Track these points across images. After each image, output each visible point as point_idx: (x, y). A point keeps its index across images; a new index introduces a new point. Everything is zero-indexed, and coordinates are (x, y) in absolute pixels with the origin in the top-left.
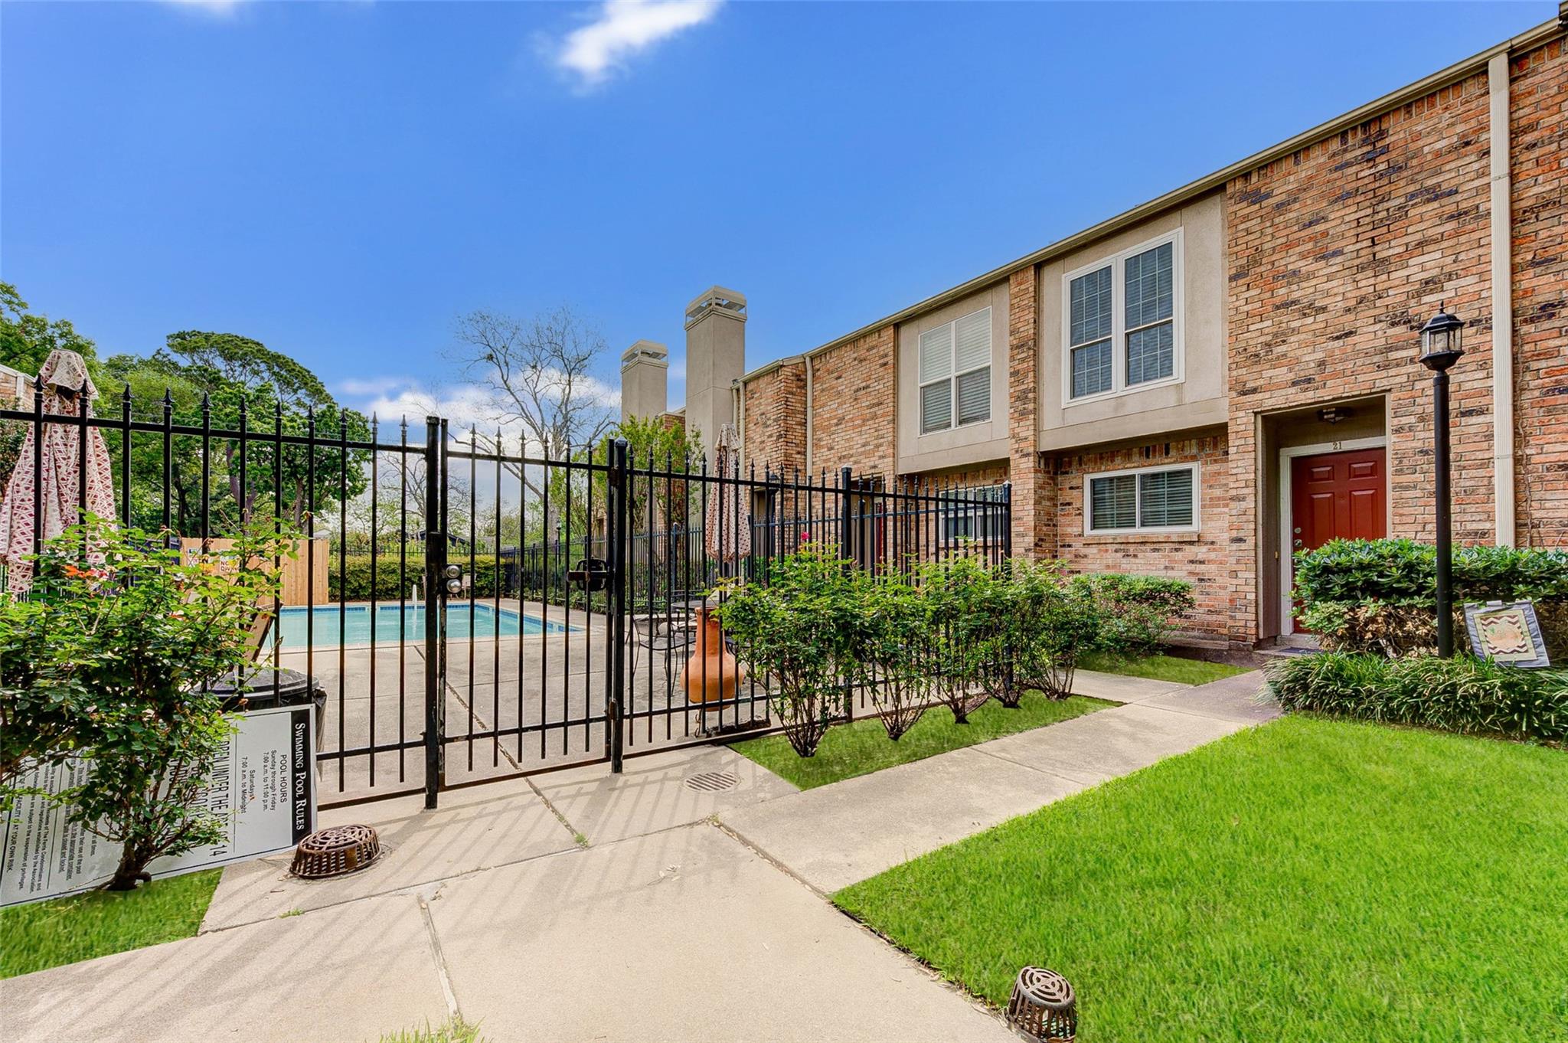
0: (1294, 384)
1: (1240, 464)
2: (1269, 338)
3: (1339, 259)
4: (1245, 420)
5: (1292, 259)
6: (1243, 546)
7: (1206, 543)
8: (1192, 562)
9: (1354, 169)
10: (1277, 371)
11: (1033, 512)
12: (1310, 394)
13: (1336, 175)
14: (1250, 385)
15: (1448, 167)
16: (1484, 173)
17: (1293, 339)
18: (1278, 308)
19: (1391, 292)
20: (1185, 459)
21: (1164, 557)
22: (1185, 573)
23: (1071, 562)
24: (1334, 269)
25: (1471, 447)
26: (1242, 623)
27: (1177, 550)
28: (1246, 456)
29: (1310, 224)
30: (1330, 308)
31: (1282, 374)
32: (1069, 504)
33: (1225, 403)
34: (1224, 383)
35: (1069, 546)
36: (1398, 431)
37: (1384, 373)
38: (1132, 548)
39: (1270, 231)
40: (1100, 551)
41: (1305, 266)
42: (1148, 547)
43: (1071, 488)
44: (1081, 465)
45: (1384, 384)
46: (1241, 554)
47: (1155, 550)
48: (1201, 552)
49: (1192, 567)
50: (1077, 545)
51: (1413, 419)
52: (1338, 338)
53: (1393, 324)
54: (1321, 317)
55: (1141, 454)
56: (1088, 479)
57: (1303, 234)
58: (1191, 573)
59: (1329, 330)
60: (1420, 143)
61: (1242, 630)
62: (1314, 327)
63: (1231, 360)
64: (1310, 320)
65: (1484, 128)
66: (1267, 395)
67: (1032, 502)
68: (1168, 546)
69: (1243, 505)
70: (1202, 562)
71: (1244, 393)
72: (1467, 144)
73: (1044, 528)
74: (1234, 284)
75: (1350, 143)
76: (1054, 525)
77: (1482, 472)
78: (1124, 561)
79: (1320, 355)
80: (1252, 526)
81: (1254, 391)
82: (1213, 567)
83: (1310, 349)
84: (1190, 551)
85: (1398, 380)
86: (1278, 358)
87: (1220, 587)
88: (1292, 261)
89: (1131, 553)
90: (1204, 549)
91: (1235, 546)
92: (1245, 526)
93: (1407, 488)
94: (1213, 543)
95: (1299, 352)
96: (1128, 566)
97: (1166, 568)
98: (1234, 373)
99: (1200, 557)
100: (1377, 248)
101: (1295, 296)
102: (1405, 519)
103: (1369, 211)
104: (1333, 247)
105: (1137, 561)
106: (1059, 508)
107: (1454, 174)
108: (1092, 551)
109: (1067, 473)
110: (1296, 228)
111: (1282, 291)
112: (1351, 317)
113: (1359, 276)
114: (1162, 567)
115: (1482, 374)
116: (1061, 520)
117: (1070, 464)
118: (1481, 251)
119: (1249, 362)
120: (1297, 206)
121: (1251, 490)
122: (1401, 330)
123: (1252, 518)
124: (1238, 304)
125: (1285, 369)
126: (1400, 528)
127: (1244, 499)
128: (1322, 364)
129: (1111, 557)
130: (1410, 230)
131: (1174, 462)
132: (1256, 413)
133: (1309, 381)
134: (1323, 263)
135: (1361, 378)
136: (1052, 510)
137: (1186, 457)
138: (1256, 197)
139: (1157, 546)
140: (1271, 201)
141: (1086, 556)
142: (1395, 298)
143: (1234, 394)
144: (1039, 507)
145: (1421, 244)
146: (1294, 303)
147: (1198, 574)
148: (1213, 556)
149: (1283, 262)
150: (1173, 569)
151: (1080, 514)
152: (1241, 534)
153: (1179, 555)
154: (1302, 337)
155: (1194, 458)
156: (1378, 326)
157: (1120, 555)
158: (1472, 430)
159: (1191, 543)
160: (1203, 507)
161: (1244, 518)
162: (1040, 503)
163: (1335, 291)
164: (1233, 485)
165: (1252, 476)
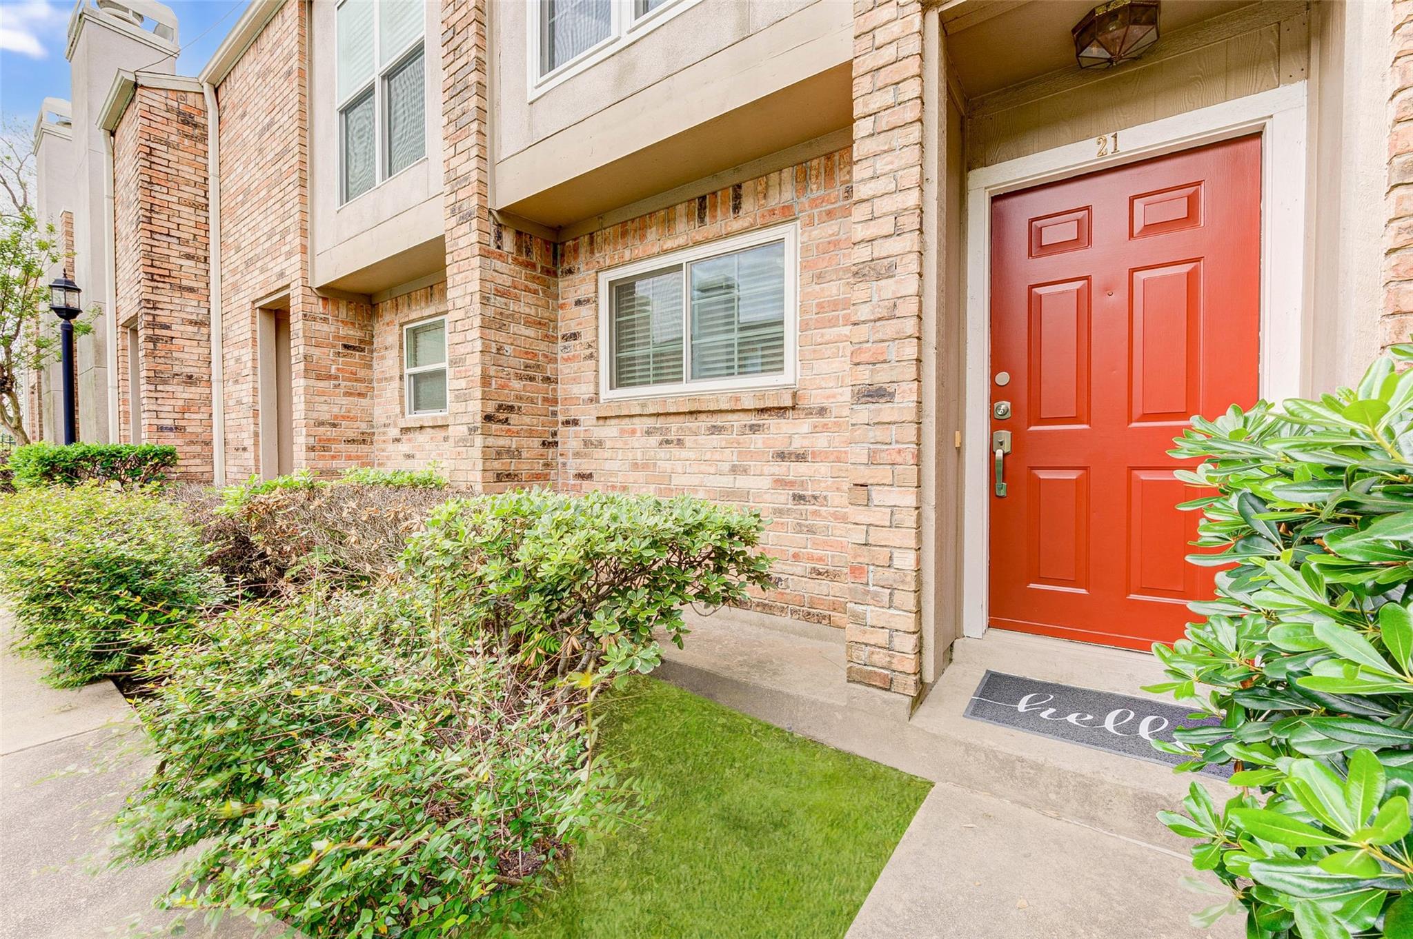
4: (896, 29)
6: (886, 411)
7: (809, 413)
8: (782, 456)
11: (478, 346)
21: (730, 444)
22: (766, 483)
23: (577, 455)
26: (881, 637)
27: (754, 429)
28: (898, 138)
32: (575, 336)
35: (576, 423)
38: (674, 424)
40: (622, 431)
42: (704, 422)
43: (578, 303)
44: (592, 252)
46: (878, 433)
47: (715, 430)
48: (798, 432)
49: (780, 468)
50: (587, 418)
56: (605, 278)
58: (780, 483)
61: (880, 657)
67: (477, 322)
68: (737, 421)
69: (888, 288)
70: (800, 457)
73: (516, 384)
76: (547, 380)
78: (662, 453)
80: (910, 350)
82: (822, 469)
84: (780, 431)
87: (836, 516)
89: (672, 436)
90: (804, 426)
91: (865, 413)
92: (892, 352)
94: (822, 411)
96: (667, 466)
97: (734, 470)
99: (797, 445)
105: (684, 454)
106: (561, 343)
108: (609, 432)
109: (570, 272)
114: (726, 467)
116: (565, 370)
117: (576, 249)
121: (909, 242)
123: (910, 326)
127: (892, 270)
129: (643, 445)
136: (543, 346)
139: (718, 421)
141: (600, 444)
144: (501, 337)
147: (792, 483)
148: (821, 442)
150: (745, 471)
151: (591, 356)
152: (881, 377)
153: (757, 441)
157: (654, 440)
159: (781, 411)
160: (807, 325)
161: (889, 328)
162: (501, 327)
164: (860, 233)
165: (912, 198)
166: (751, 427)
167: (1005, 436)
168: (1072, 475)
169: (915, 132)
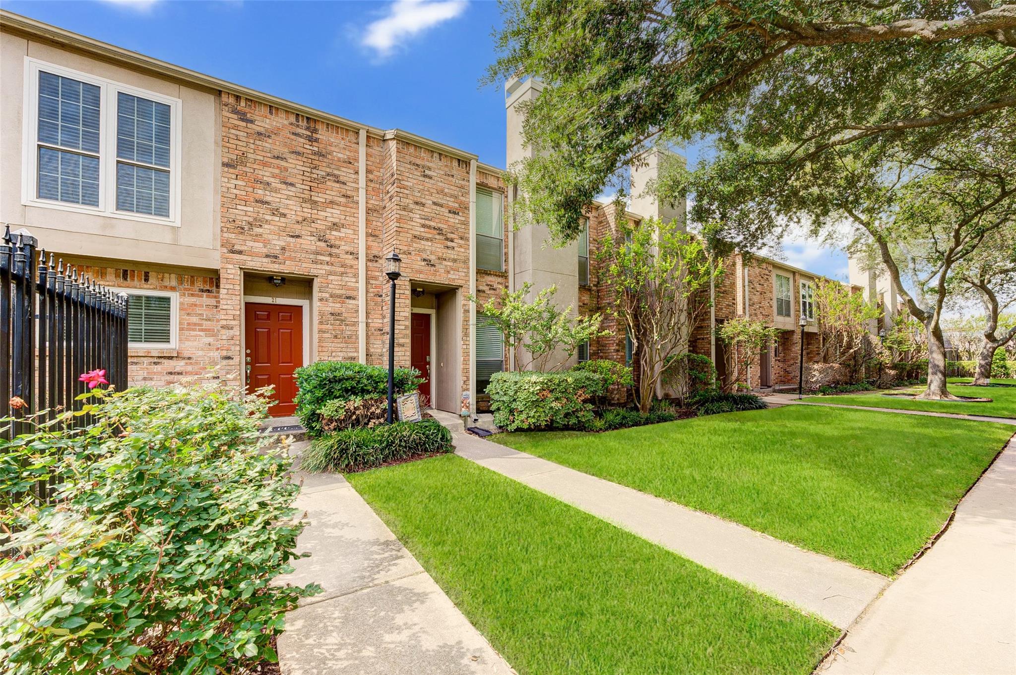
0: (267, 256)
1: (229, 302)
2: (251, 220)
3: (293, 189)
4: (233, 271)
5: (267, 174)
6: (231, 362)
7: (184, 358)
8: (171, 373)
9: (302, 140)
10: (256, 244)
12: (277, 266)
13: (293, 137)
14: (237, 247)
15: (343, 169)
16: (356, 181)
17: (266, 226)
18: (257, 201)
19: (319, 222)
20: (165, 288)
21: (142, 369)
22: (164, 383)
24: (291, 193)
25: (350, 315)
27: (157, 363)
28: (234, 297)
29: (278, 158)
30: (288, 216)
31: (258, 247)
33: (217, 255)
34: (214, 239)
36: (321, 300)
37: (315, 266)
39: (252, 146)
41: (275, 183)
45: (313, 272)
46: (229, 368)
48: (179, 365)
49: (170, 377)
51: (327, 295)
52: (292, 236)
53: (319, 240)
54: (283, 219)
55: (117, 276)
57: (273, 161)
58: (171, 383)
59: (288, 229)
60: (333, 149)
62: (279, 224)
63: (223, 225)
64: (277, 219)
65: (357, 160)
66: (249, 258)
68: (146, 360)
69: (231, 332)
70: (179, 374)
71: (233, 252)
72: (350, 163)
74: (226, 169)
75: (300, 123)
77: (353, 328)
79: (283, 244)
80: (238, 348)
81: (240, 252)
83: (277, 237)
84: (168, 365)
85: (321, 272)
86: (256, 235)
88: (266, 174)
90: (182, 363)
91: (225, 362)
92: (233, 348)
93: (324, 332)
94: (189, 358)
95: (270, 237)
97: (145, 379)
98: (225, 235)
99: (178, 369)
100: (313, 193)
101: (268, 199)
102: (324, 349)
103: (309, 170)
104: (290, 180)
107: (344, 173)
110: (269, 155)
111: (260, 192)
112: (299, 226)
113: (304, 205)
114: (142, 378)
115: (354, 280)
118: (355, 219)
119: (236, 231)
120: (270, 141)
121: (237, 322)
122: (323, 244)
123: (237, 342)
124: (229, 185)
125: (261, 245)
126: (321, 354)
127: (232, 328)
128: (283, 249)
130: (327, 192)
131: (154, 289)
132: (241, 268)
133: (276, 257)
134: (284, 186)
135: (304, 265)
137: (166, 287)
138: (243, 118)
140: (254, 126)
142: (320, 225)
143: (225, 250)
145: (332, 202)
146: (267, 203)
148: (189, 368)
149: (261, 173)
150: (151, 379)
152: (230, 354)
153: (158, 368)
154: (272, 227)
155: (173, 289)
156: (313, 238)
158: (350, 306)
159: (170, 358)
160: (181, 329)
161: (232, 342)
163: (291, 207)
164: (223, 317)
165: (238, 313)
166: (155, 363)
167: (249, 367)
168: (266, 377)
169: (238, 298)
